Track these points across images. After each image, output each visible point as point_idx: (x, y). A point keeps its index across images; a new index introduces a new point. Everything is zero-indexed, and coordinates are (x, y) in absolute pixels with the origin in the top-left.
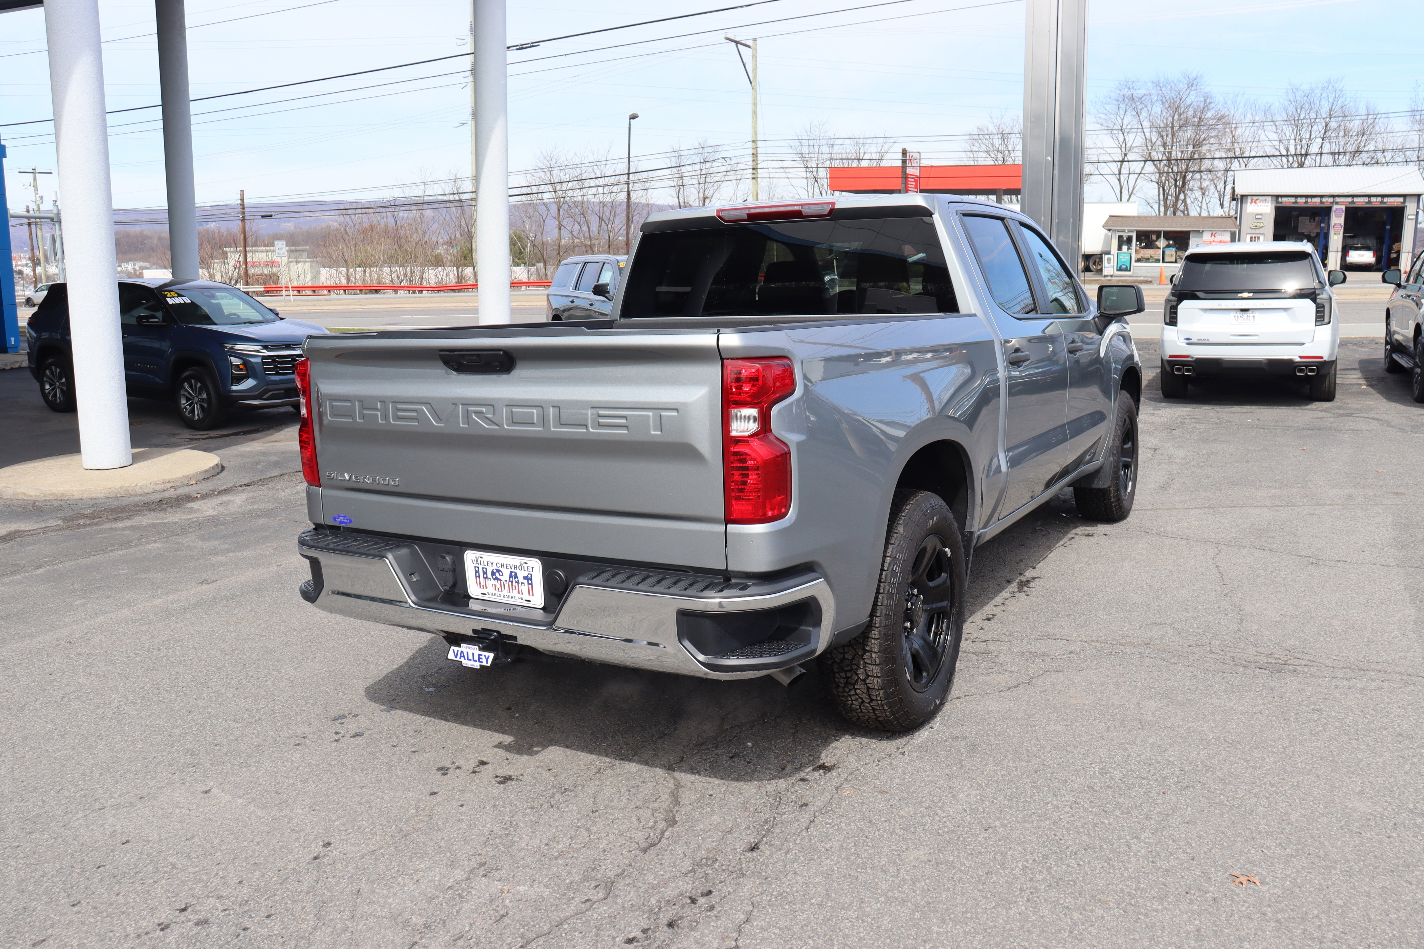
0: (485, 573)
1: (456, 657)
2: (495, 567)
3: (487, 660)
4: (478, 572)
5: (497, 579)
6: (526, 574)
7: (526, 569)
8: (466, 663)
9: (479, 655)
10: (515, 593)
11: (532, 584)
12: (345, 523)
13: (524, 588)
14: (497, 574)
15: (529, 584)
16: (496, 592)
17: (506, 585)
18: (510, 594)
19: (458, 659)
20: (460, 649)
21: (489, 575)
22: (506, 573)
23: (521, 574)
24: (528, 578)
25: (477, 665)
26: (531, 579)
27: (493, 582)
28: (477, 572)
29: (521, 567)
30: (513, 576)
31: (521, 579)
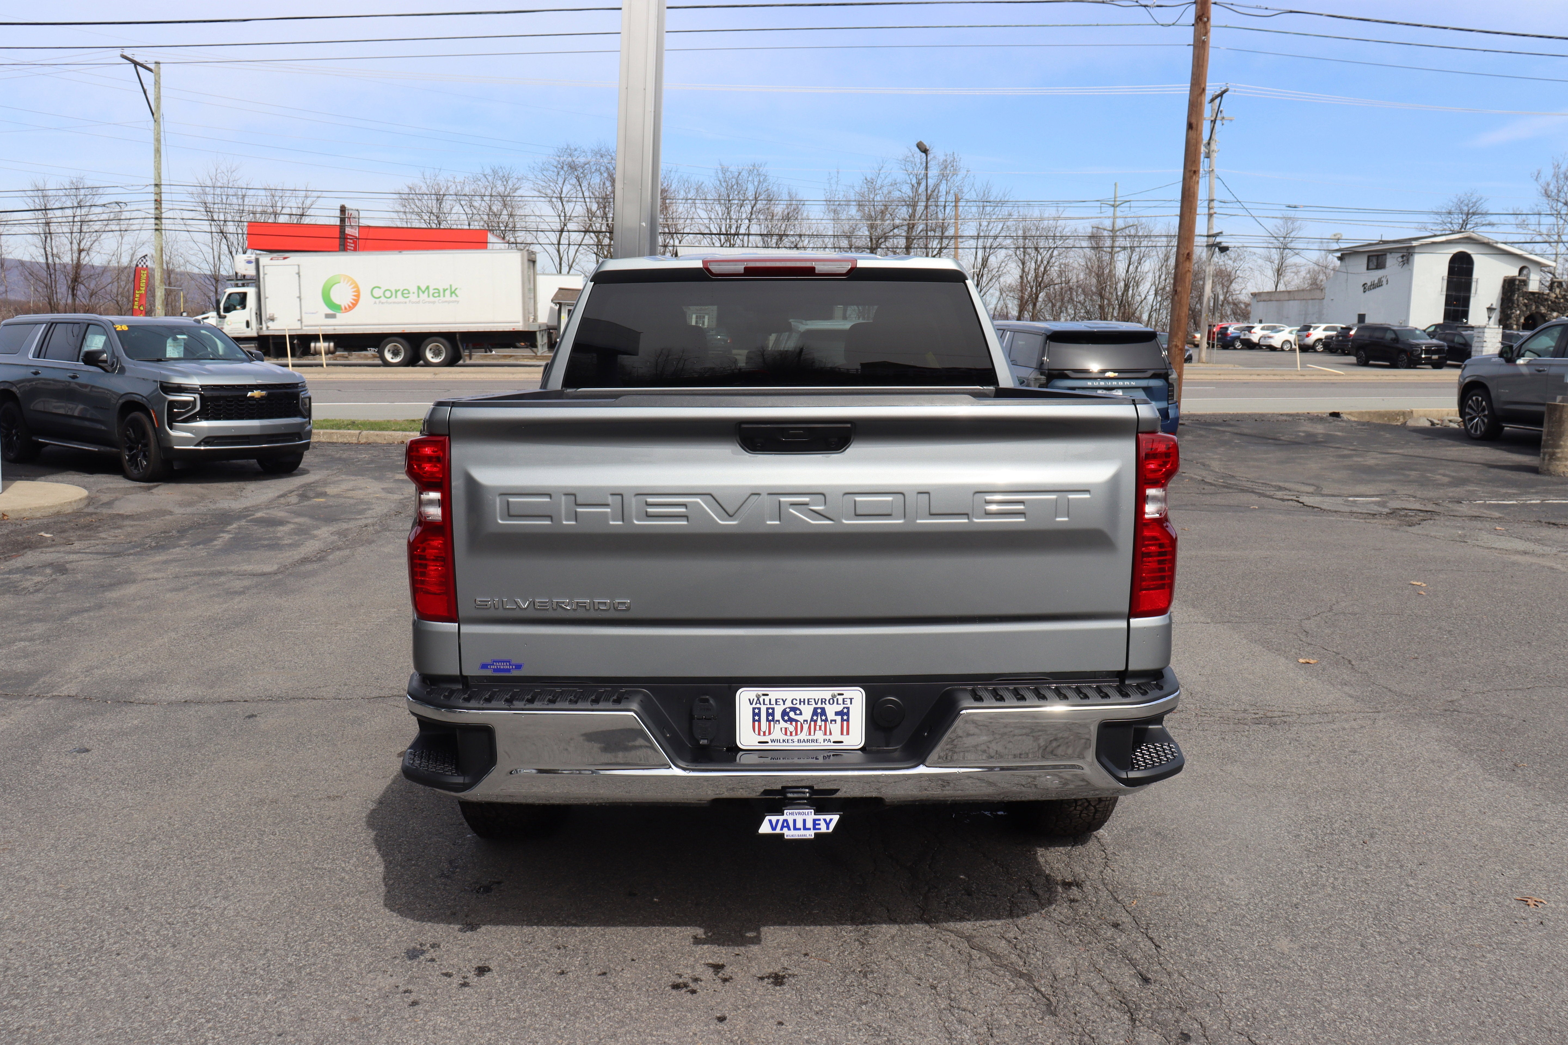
0: (770, 714)
1: (774, 829)
2: (788, 704)
3: (828, 825)
4: (759, 714)
5: (791, 720)
6: (839, 708)
7: (840, 701)
8: (789, 834)
9: (814, 820)
10: (819, 735)
11: (848, 720)
12: (508, 670)
13: (836, 728)
14: (792, 714)
15: (843, 720)
16: (788, 737)
17: (806, 726)
18: (810, 738)
19: (778, 831)
20: (781, 818)
21: (778, 716)
22: (807, 712)
23: (831, 710)
24: (844, 714)
26: (848, 714)
27: (783, 724)
28: (756, 714)
29: (833, 700)
30: (819, 713)
31: (831, 715)
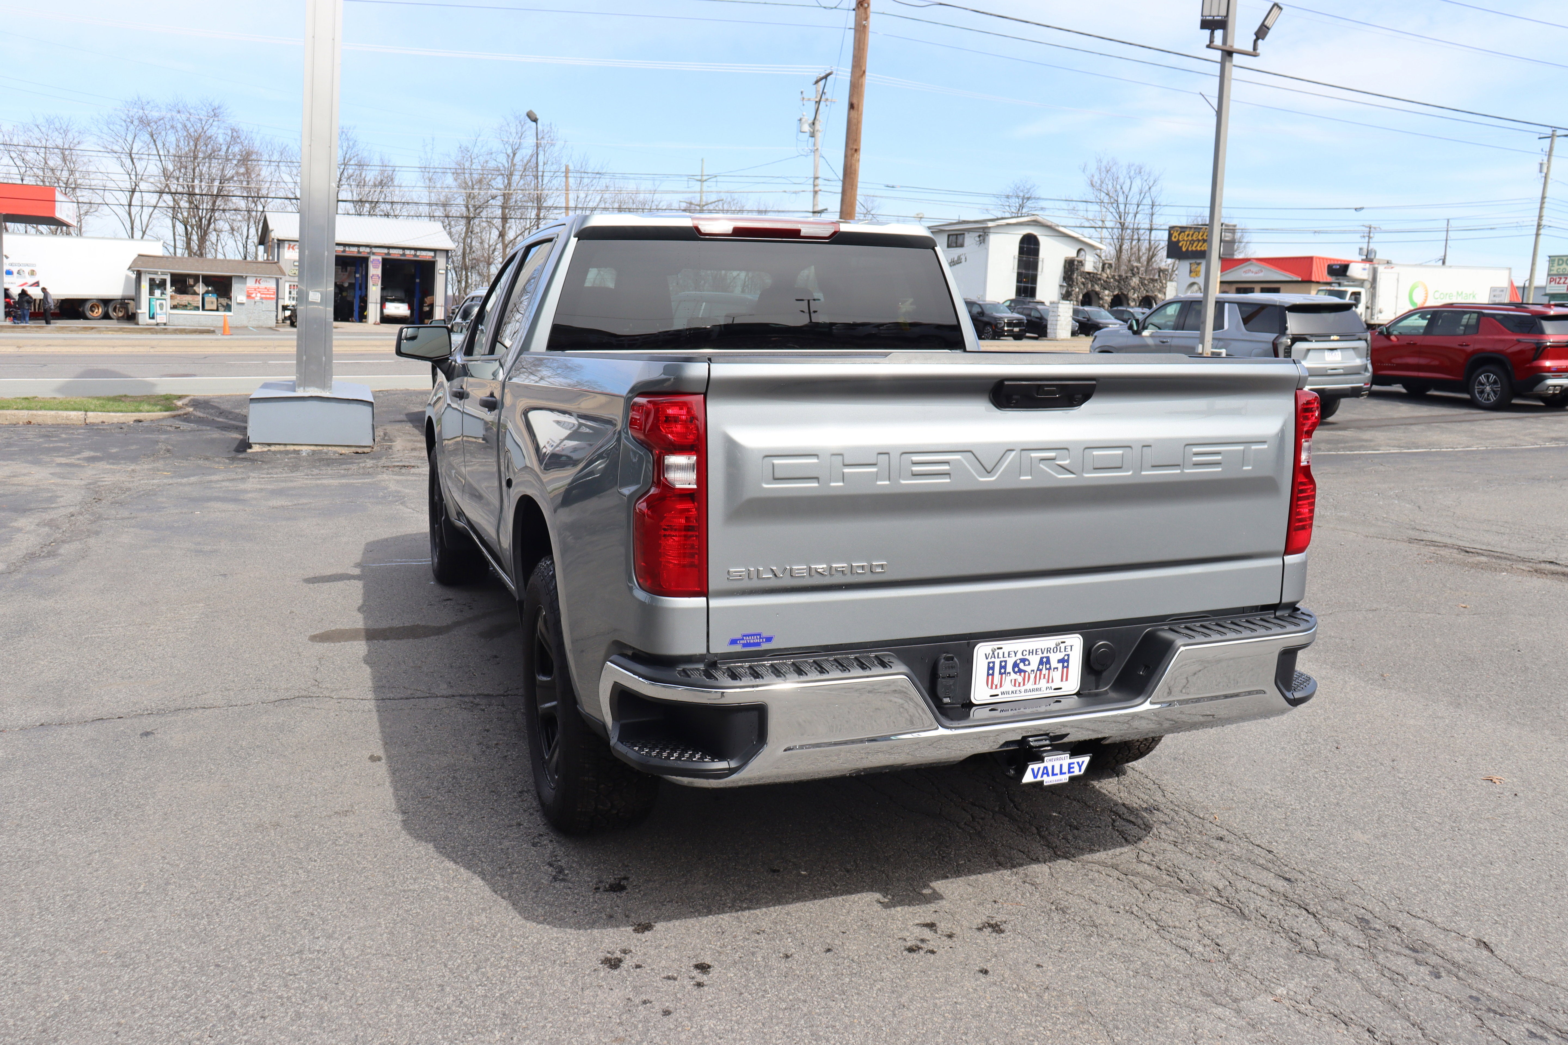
0: (1003, 667)
1: (1035, 777)
2: (1019, 656)
3: (1080, 767)
4: (993, 668)
5: (1020, 671)
6: (1060, 656)
7: (1063, 649)
8: (1048, 781)
9: (1070, 764)
10: (1043, 684)
11: (1067, 667)
12: (758, 644)
13: (1056, 675)
14: (1021, 666)
15: (1063, 667)
16: (1017, 688)
17: (1032, 676)
18: (1035, 687)
19: (1039, 779)
20: (1042, 765)
21: (1009, 668)
22: (1034, 660)
23: (1054, 658)
24: (1064, 661)
25: (1065, 779)
26: (1068, 661)
27: (1013, 676)
28: (990, 668)
29: (1057, 648)
30: (1045, 662)
31: (1054, 663)
